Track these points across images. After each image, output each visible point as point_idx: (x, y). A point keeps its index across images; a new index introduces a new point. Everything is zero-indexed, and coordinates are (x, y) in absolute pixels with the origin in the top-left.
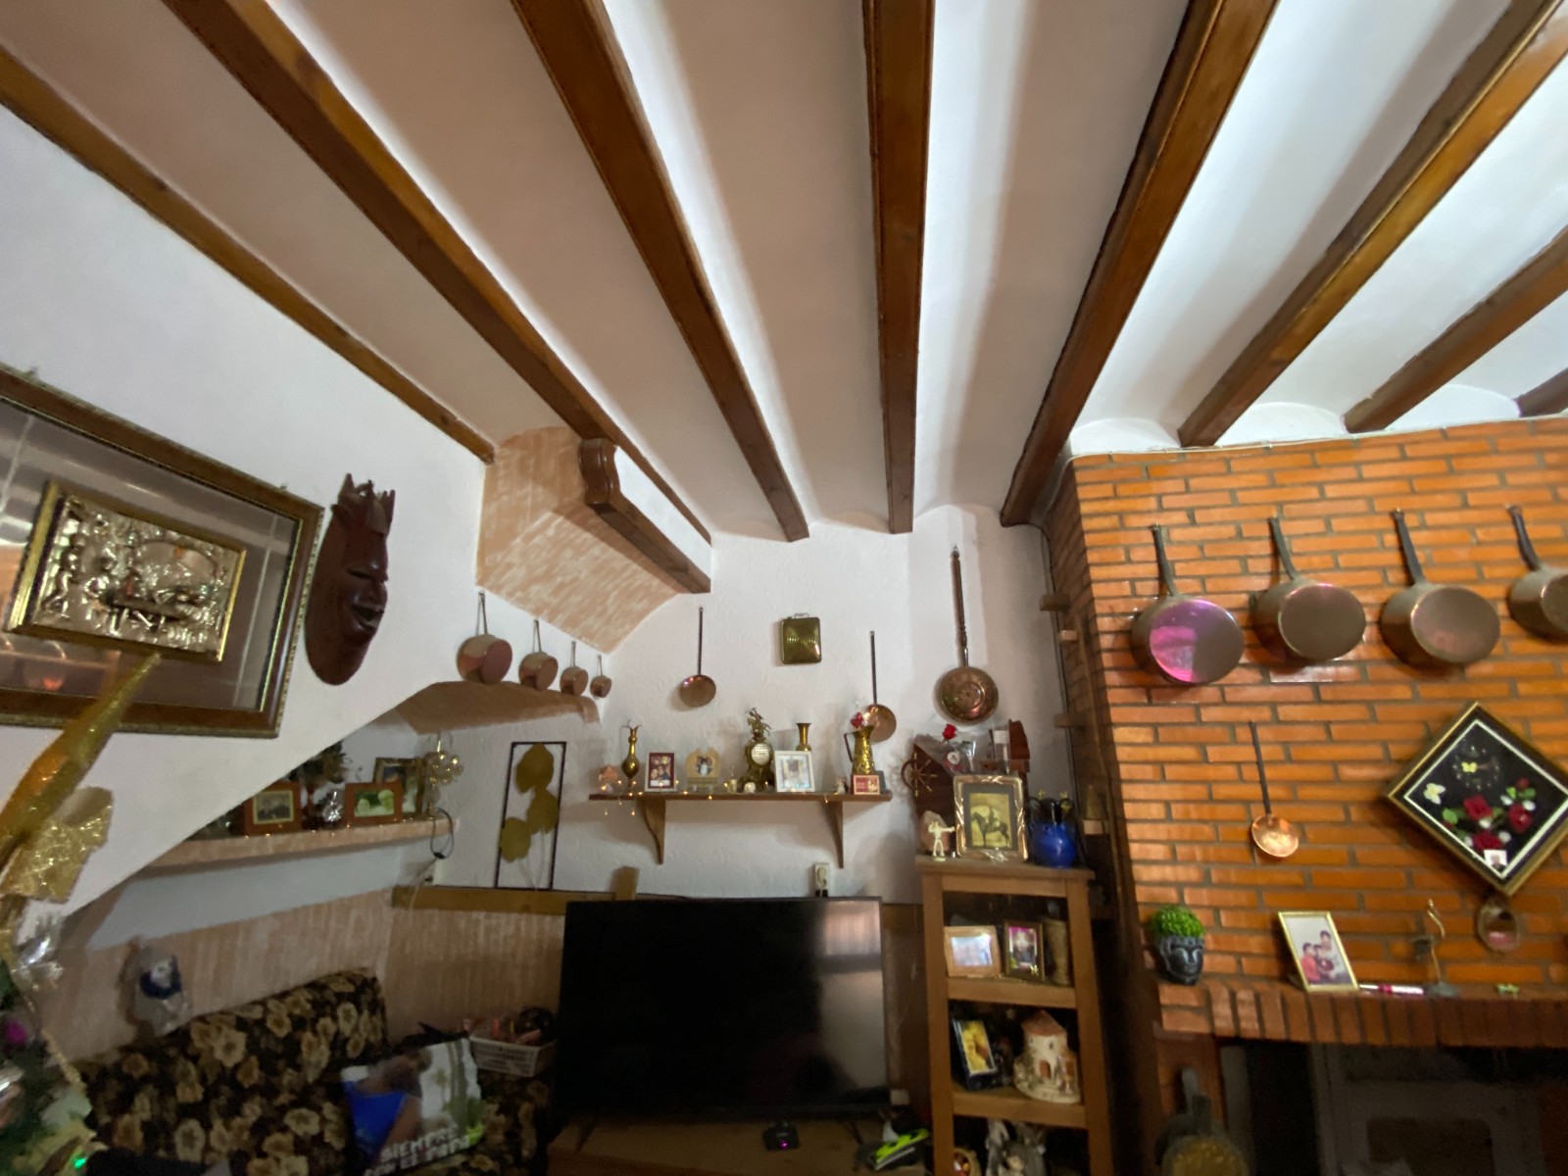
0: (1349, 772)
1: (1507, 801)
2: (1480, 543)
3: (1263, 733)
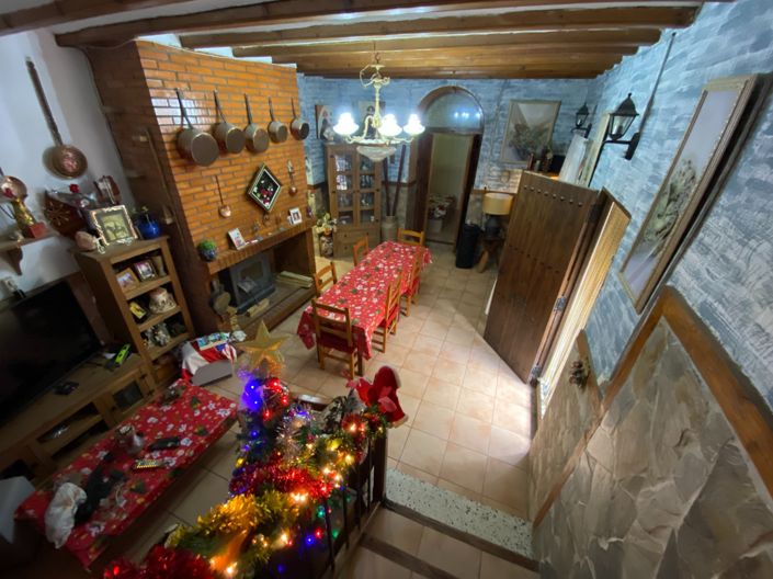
0: (238, 187)
1: (269, 190)
3: (219, 178)
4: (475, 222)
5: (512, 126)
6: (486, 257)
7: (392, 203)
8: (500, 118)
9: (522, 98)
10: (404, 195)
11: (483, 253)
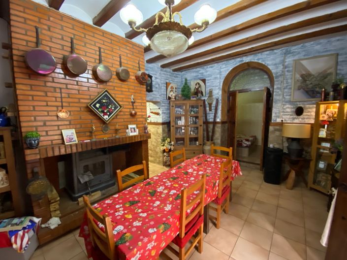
0: (82, 101)
1: (109, 107)
2: (114, 60)
4: (277, 146)
5: (298, 76)
6: (293, 174)
7: (210, 134)
8: (287, 73)
9: (303, 57)
10: (218, 129)
11: (289, 172)
